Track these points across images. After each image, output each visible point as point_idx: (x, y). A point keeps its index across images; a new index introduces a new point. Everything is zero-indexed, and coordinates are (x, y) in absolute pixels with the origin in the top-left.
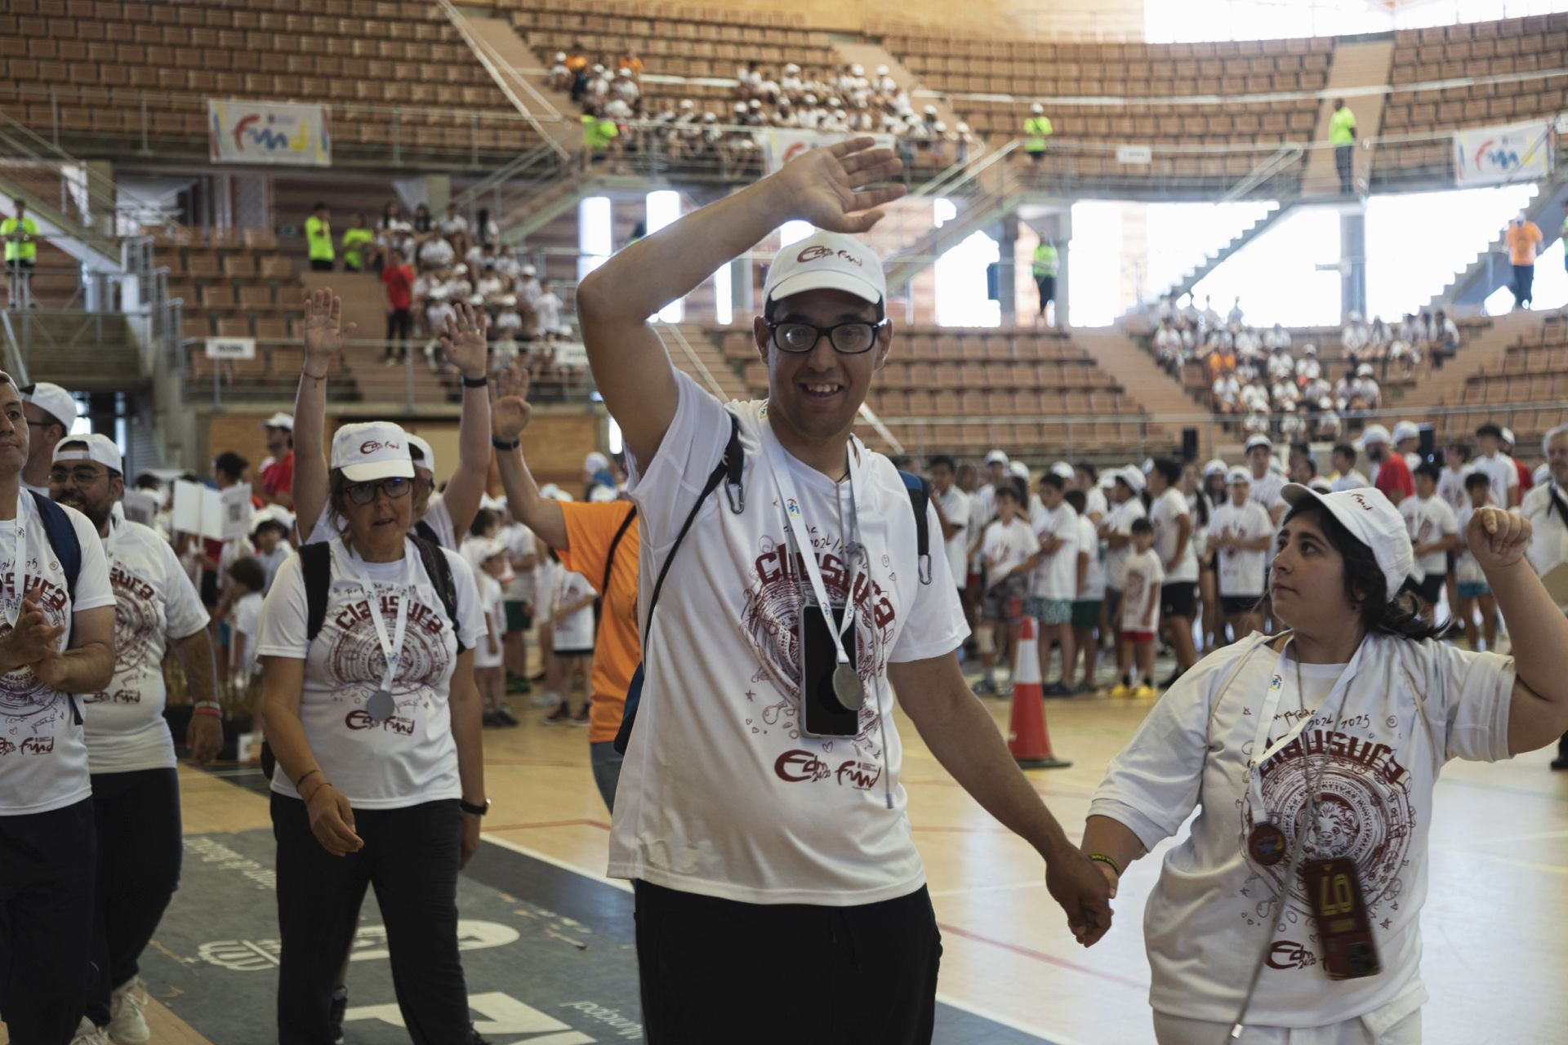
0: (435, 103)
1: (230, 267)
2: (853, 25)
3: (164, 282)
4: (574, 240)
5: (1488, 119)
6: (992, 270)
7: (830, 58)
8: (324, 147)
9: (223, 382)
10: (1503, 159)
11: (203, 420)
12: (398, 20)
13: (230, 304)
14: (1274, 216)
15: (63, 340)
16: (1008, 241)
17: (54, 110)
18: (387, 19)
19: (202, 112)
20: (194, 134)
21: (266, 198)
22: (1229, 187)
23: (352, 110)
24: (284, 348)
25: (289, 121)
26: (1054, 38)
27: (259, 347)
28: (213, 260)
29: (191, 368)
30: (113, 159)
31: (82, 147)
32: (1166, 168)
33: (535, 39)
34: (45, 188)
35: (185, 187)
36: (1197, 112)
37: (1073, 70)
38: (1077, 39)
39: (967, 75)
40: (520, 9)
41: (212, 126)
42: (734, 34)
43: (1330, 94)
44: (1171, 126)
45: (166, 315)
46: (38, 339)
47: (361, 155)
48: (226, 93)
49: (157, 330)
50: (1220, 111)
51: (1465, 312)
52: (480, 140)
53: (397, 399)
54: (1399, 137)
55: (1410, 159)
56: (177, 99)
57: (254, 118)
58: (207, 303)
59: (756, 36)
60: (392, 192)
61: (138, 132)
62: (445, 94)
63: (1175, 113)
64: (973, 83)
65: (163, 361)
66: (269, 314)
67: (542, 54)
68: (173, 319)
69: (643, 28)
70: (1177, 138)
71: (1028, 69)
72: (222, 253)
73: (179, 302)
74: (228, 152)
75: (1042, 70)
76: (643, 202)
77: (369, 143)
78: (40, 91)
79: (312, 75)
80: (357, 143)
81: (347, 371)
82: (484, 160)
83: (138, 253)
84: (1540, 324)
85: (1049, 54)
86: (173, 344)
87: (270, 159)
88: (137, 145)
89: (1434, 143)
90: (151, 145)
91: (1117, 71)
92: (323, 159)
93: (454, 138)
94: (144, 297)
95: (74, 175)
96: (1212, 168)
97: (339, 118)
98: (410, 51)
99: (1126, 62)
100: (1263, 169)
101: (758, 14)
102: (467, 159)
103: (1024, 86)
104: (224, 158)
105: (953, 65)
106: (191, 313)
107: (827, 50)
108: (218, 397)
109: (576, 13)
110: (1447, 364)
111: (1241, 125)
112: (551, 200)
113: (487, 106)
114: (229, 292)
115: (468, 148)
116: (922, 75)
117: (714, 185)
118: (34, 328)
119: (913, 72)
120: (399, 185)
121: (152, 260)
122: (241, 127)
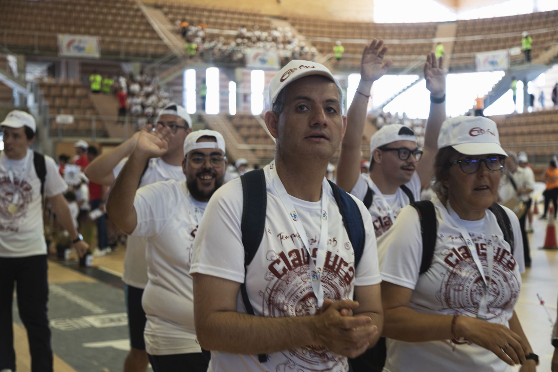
0: (136, 37)
1: (65, 92)
3: (42, 96)
4: (182, 85)
5: (488, 49)
7: (270, 25)
8: (98, 51)
9: (62, 131)
10: (493, 63)
11: (55, 144)
12: (124, 9)
13: (65, 104)
17: (5, 37)
18: (120, 9)
19: (55, 39)
20: (53, 46)
21: (78, 69)
22: (402, 70)
23: (107, 39)
24: (83, 119)
25: (86, 42)
26: (345, 20)
27: (75, 119)
28: (59, 89)
29: (51, 126)
30: (25, 54)
31: (15, 50)
33: (171, 16)
35: (50, 64)
37: (351, 30)
38: (353, 21)
39: (315, 31)
40: (165, 6)
41: (59, 44)
42: (238, 16)
43: (436, 40)
47: (110, 54)
48: (64, 32)
49: (40, 113)
50: (399, 46)
52: (151, 50)
54: (459, 55)
55: (462, 63)
56: (48, 34)
57: (74, 41)
58: (57, 104)
59: (245, 17)
60: (120, 67)
61: (34, 45)
62: (139, 34)
64: (317, 34)
65: (42, 123)
66: (78, 108)
68: (45, 109)
69: (207, 13)
71: (336, 30)
72: (62, 87)
73: (47, 103)
74: (65, 52)
75: (341, 30)
76: (205, 71)
77: (113, 50)
79: (94, 27)
80: (109, 50)
81: (104, 127)
82: (152, 57)
83: (33, 86)
85: (344, 25)
86: (45, 118)
87: (79, 55)
88: (33, 49)
89: (469, 58)
90: (39, 49)
92: (97, 56)
93: (142, 49)
94: (36, 101)
95: (12, 59)
96: (396, 64)
97: (103, 41)
98: (128, 19)
99: (368, 29)
100: (413, 65)
101: (246, 10)
102: (146, 56)
103: (335, 35)
104: (64, 55)
105: (311, 28)
107: (268, 22)
108: (60, 135)
109: (184, 8)
111: (407, 50)
112: (174, 71)
113: (153, 39)
114: (64, 100)
115: (147, 52)
116: (301, 31)
117: (230, 67)
119: (298, 30)
120: (123, 65)
121: (39, 89)
122: (69, 44)
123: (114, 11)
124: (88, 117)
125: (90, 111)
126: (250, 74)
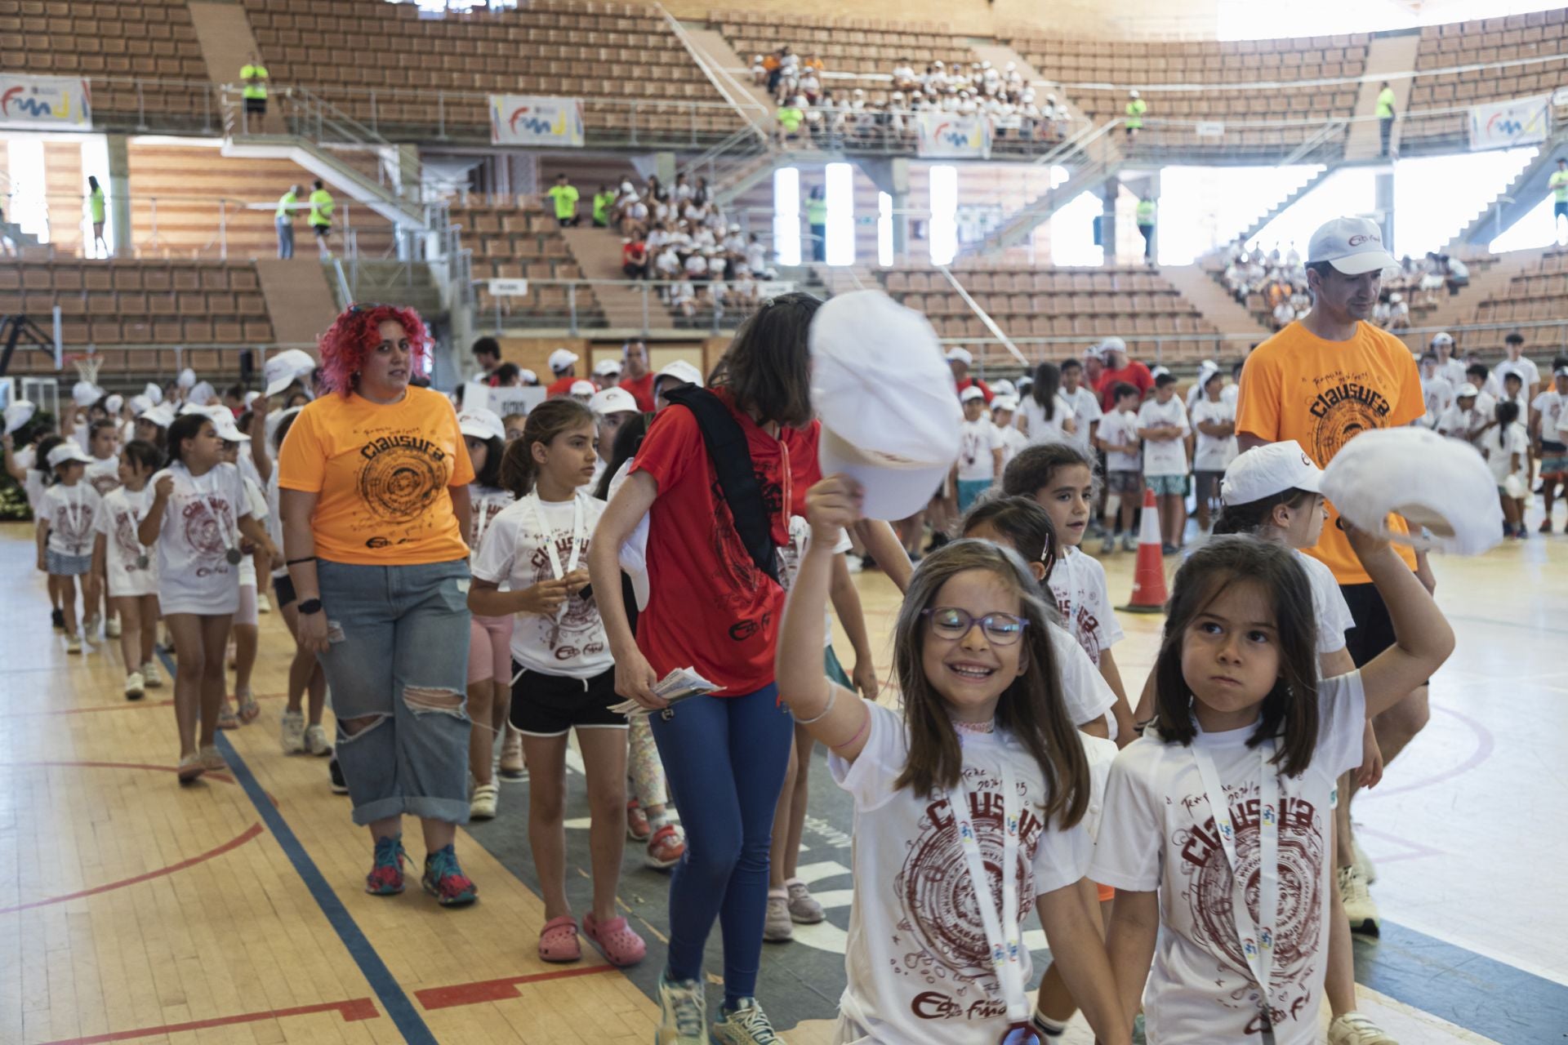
0: (663, 96)
1: (508, 225)
2: (988, 31)
3: (457, 237)
4: (770, 203)
5: (1496, 95)
6: (1097, 222)
7: (969, 57)
8: (579, 131)
9: (503, 313)
10: (1509, 128)
12: (634, 32)
13: (507, 253)
14: (1323, 176)
15: (382, 282)
16: (1110, 199)
17: (373, 106)
18: (625, 32)
19: (484, 105)
20: (479, 123)
21: (535, 173)
22: (1286, 154)
23: (600, 103)
24: (549, 287)
25: (552, 111)
26: (1146, 39)
27: (530, 286)
28: (494, 219)
29: (478, 302)
30: (418, 143)
31: (395, 133)
32: (1235, 139)
33: (740, 45)
34: (367, 167)
35: (474, 166)
36: (1260, 95)
37: (1162, 63)
38: (1164, 39)
39: (1077, 69)
40: (728, 23)
41: (492, 117)
42: (894, 39)
43: (1367, 79)
44: (1240, 106)
45: (459, 263)
46: (363, 282)
47: (606, 137)
48: (503, 91)
49: (453, 274)
50: (1278, 94)
51: (1474, 251)
52: (698, 124)
53: (637, 325)
54: (1424, 112)
55: (1432, 130)
56: (466, 95)
57: (524, 110)
58: (490, 252)
59: (911, 41)
60: (629, 165)
61: (436, 122)
62: (671, 89)
63: (1242, 95)
64: (1081, 75)
65: (458, 297)
66: (537, 261)
67: (745, 56)
68: (465, 265)
69: (823, 36)
70: (1244, 115)
71: (1125, 63)
72: (501, 213)
73: (469, 252)
74: (506, 135)
75: (1136, 63)
76: (822, 172)
77: (613, 128)
78: (363, 90)
79: (568, 76)
80: (604, 128)
81: (597, 304)
82: (701, 140)
83: (438, 215)
84: (1538, 258)
85: (1143, 51)
86: (464, 284)
87: (537, 140)
88: (436, 131)
89: (1452, 116)
90: (447, 131)
91: (1196, 63)
92: (578, 141)
93: (678, 124)
94: (443, 248)
95: (390, 155)
96: (1273, 139)
97: (589, 108)
98: (644, 56)
99: (1204, 56)
100: (1314, 138)
101: (913, 24)
102: (686, 139)
103: (1123, 77)
104: (502, 141)
105: (1067, 61)
107: (967, 50)
108: (499, 324)
109: (771, 25)
110: (1462, 291)
111: (1296, 105)
112: (752, 171)
113: (703, 98)
114: (507, 244)
115: (689, 131)
116: (1041, 69)
117: (879, 158)
118: (360, 272)
119: (1035, 67)
120: (636, 161)
121: (448, 220)
122: (515, 117)
123: (612, 38)
124: (559, 280)
125: (565, 267)
126: (926, 174)
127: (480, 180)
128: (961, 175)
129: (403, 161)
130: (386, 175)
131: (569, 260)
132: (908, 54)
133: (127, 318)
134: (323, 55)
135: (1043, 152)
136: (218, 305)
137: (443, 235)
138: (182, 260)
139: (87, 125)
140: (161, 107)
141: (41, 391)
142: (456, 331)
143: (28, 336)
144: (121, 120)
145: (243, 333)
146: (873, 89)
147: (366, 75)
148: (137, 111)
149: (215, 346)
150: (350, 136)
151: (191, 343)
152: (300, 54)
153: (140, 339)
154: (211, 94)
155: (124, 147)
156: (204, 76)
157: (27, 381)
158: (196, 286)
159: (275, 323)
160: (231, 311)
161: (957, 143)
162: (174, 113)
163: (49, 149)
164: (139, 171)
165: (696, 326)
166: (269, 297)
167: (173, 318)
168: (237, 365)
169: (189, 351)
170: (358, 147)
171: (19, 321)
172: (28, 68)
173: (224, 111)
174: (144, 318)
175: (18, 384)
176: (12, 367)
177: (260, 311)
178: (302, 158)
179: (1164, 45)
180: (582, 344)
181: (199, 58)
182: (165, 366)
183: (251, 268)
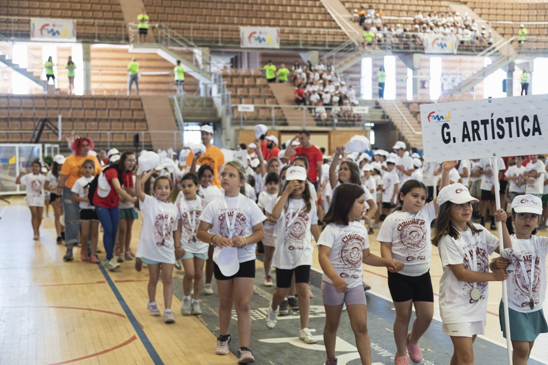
0: (314, 27)
1: (246, 82)
3: (225, 87)
4: (359, 73)
6: (504, 82)
7: (448, 10)
8: (278, 42)
9: (244, 119)
11: (237, 131)
13: (246, 94)
15: (193, 106)
16: (511, 72)
17: (192, 31)
19: (238, 31)
20: (236, 38)
21: (258, 60)
23: (287, 30)
24: (264, 108)
25: (266, 33)
26: (528, 1)
27: (255, 108)
28: (240, 79)
29: (233, 114)
30: (210, 47)
31: (200, 43)
33: (348, 5)
34: (188, 57)
35: (233, 56)
37: (535, 12)
38: (536, 2)
39: (497, 15)
41: (241, 36)
45: (226, 97)
46: (185, 105)
47: (289, 44)
48: (246, 25)
49: (223, 102)
52: (329, 39)
53: (300, 125)
56: (230, 27)
57: (255, 33)
58: (239, 93)
60: (299, 57)
61: (217, 38)
62: (317, 24)
64: (498, 17)
65: (225, 112)
66: (259, 97)
67: (349, 10)
68: (228, 99)
69: (384, 1)
71: (519, 12)
72: (244, 77)
73: (230, 93)
74: (246, 44)
75: (523, 12)
76: (382, 59)
77: (292, 40)
78: (187, 25)
79: (274, 18)
80: (288, 40)
81: (284, 115)
82: (330, 46)
83: (217, 77)
85: (526, 7)
86: (228, 107)
87: (260, 46)
88: (217, 42)
90: (222, 42)
92: (277, 46)
93: (320, 39)
94: (219, 91)
95: (198, 52)
97: (282, 32)
98: (306, 10)
102: (324, 45)
103: (518, 18)
104: (245, 46)
105: (491, 11)
106: (234, 97)
107: (447, 7)
108: (242, 124)
112: (352, 59)
113: (331, 28)
114: (246, 90)
115: (325, 42)
116: (480, 15)
117: (408, 53)
118: (184, 101)
119: (477, 14)
120: (302, 54)
121: (221, 79)
122: (251, 36)
124: (268, 105)
125: (270, 100)
126: (428, 61)
127: (235, 63)
128: (443, 61)
129: (203, 54)
130: (196, 61)
131: (272, 97)
132: (421, 8)
133: (88, 120)
134: (170, 10)
135: (481, 51)
136: (125, 115)
137: (219, 86)
138: (111, 96)
139: (74, 39)
140: (104, 32)
141: (52, 150)
142: (224, 126)
143: (48, 127)
144: (88, 37)
145: (135, 127)
146: (406, 23)
147: (189, 18)
148: (94, 34)
149: (124, 132)
150: (182, 44)
151: (114, 130)
152: (162, 10)
153: (94, 129)
154: (125, 27)
155: (89, 48)
156: (122, 19)
157: (47, 146)
158: (116, 107)
159: (149, 122)
160: (130, 117)
161: (442, 47)
162: (110, 34)
163: (59, 50)
164: (95, 58)
165: (326, 125)
166: (146, 111)
167: (107, 120)
168: (132, 140)
169: (113, 134)
170: (185, 49)
171: (45, 120)
172: (51, 16)
173: (130, 33)
174: (95, 120)
175: (43, 147)
176: (41, 139)
177: (142, 117)
178: (162, 53)
179: (536, 4)
180: (277, 133)
181: (120, 12)
182: (103, 140)
183: (139, 99)
